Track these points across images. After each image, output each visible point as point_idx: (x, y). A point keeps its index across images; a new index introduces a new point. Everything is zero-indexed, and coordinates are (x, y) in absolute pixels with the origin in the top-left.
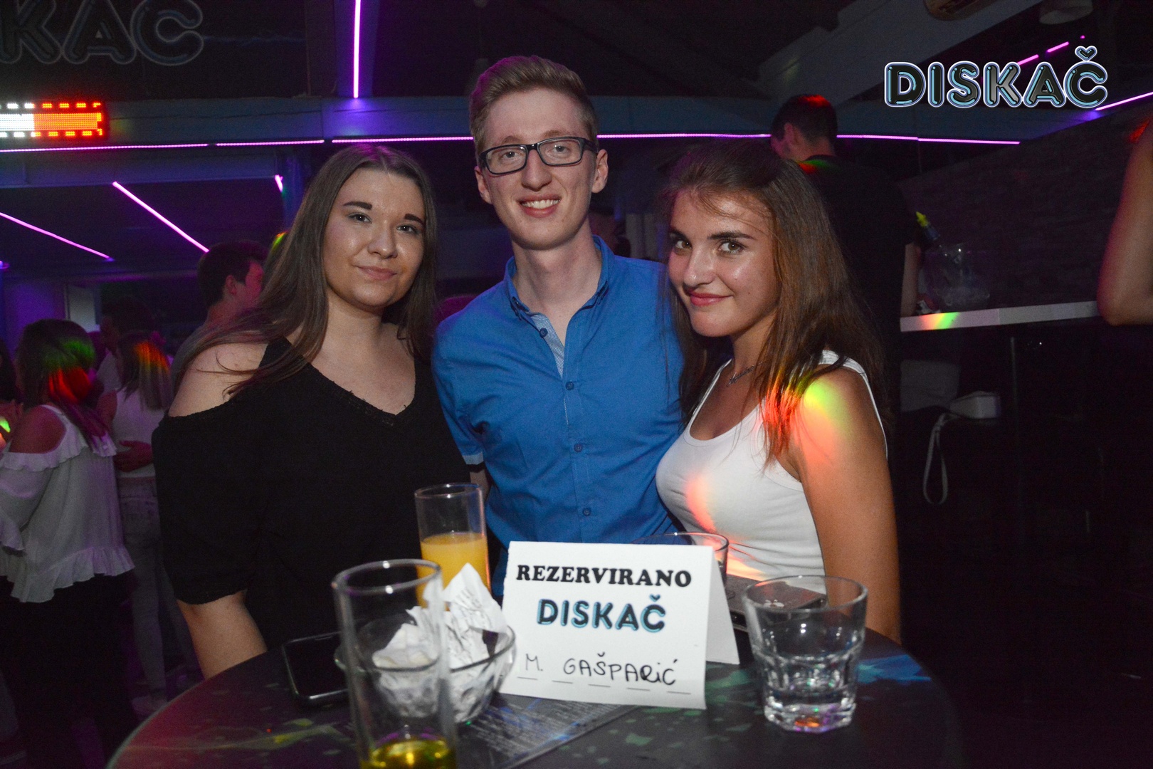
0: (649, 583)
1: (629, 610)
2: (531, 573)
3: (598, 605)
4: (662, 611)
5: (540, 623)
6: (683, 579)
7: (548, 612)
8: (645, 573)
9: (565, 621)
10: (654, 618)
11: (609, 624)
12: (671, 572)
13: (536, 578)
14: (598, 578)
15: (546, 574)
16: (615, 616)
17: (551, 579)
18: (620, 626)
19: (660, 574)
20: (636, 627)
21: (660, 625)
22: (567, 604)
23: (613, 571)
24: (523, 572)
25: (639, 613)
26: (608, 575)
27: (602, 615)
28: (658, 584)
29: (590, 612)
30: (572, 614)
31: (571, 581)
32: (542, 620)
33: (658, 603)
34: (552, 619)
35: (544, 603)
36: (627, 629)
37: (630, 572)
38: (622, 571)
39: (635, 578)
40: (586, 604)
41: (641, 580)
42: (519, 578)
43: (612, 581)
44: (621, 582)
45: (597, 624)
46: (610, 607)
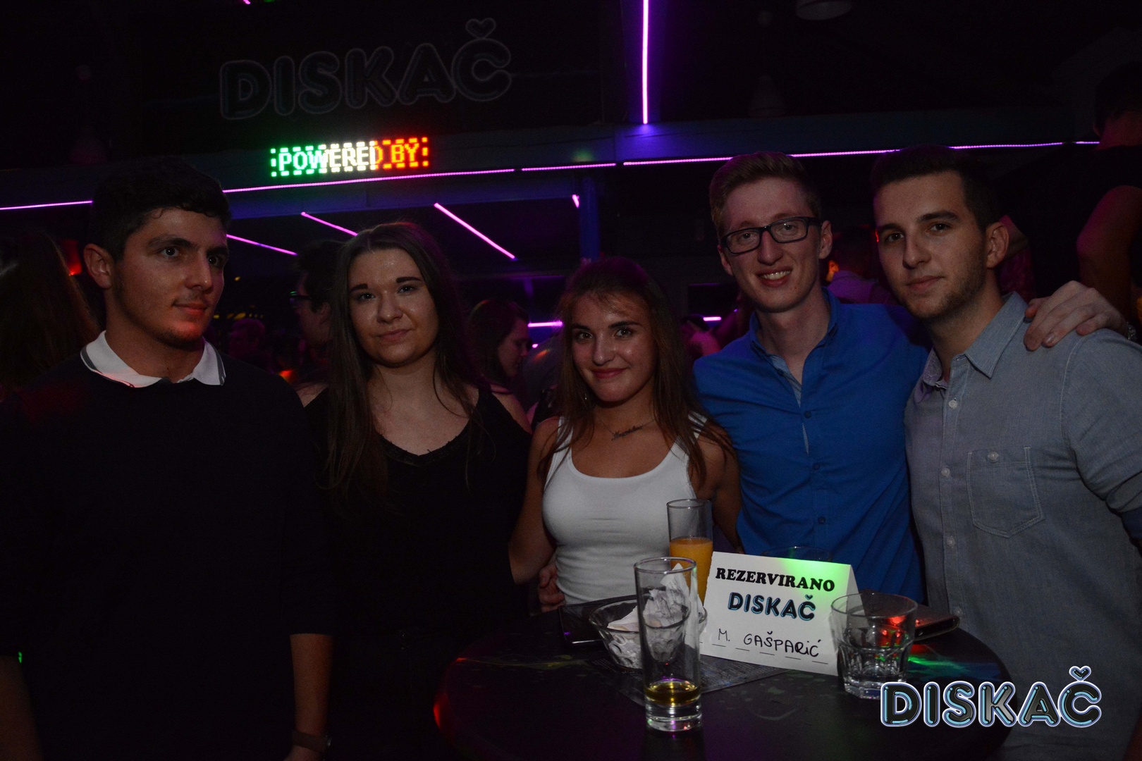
0: (805, 587)
1: (791, 604)
2: (726, 574)
3: (770, 599)
4: (813, 606)
5: (730, 608)
6: (829, 585)
7: (736, 602)
8: (803, 579)
9: (747, 609)
10: (807, 611)
11: (777, 613)
12: (821, 580)
13: (729, 578)
14: (772, 581)
15: (736, 575)
16: (781, 607)
17: (739, 579)
18: (784, 614)
19: (814, 581)
20: (795, 616)
21: (811, 616)
22: (749, 597)
23: (782, 577)
24: (721, 573)
25: (797, 607)
26: (778, 580)
27: (772, 606)
28: (812, 588)
29: (765, 603)
30: (752, 604)
31: (753, 581)
32: (732, 606)
33: (811, 601)
34: (738, 606)
35: (734, 595)
36: (788, 617)
37: (793, 578)
38: (788, 577)
39: (797, 582)
40: (762, 598)
41: (800, 584)
42: (718, 577)
43: (781, 584)
44: (787, 585)
45: (768, 612)
46: (778, 601)
